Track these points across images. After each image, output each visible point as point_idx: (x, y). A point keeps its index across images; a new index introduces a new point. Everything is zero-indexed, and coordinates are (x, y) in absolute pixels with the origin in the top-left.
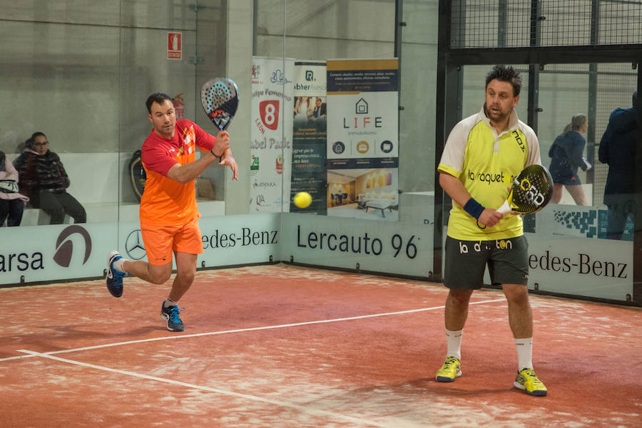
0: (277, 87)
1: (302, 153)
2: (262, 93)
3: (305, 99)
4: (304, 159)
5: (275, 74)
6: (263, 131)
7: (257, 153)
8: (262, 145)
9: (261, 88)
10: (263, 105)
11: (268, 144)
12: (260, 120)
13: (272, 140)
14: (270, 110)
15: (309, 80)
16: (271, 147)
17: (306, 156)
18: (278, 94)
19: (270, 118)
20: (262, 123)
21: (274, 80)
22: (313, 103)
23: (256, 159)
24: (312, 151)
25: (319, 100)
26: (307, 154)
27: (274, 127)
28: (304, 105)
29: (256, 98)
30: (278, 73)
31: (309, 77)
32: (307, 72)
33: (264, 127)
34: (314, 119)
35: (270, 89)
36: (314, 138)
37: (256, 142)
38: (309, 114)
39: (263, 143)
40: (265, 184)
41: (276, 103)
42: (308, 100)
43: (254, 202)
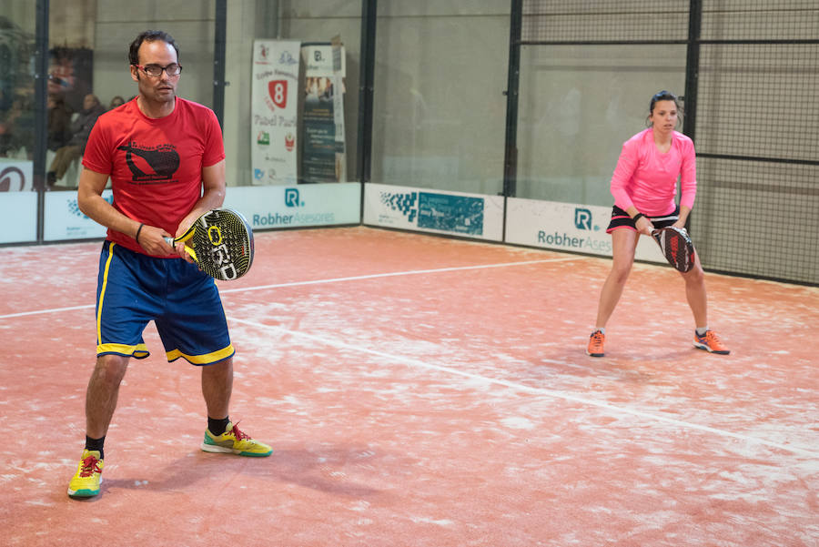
0: (285, 68)
1: (316, 134)
2: (271, 73)
3: (315, 80)
4: (320, 139)
5: (283, 56)
6: (273, 109)
7: (268, 129)
8: (272, 122)
9: (270, 68)
10: (272, 85)
11: (278, 120)
12: (270, 99)
13: (281, 118)
14: (279, 89)
15: (317, 60)
16: (280, 124)
17: (321, 137)
18: (286, 74)
19: (279, 97)
20: (272, 102)
21: (282, 61)
22: (323, 85)
23: (266, 135)
24: (326, 132)
25: (328, 80)
26: (321, 134)
27: (283, 105)
28: (315, 84)
29: (266, 78)
30: (286, 55)
31: (318, 57)
32: (316, 52)
33: (274, 106)
34: (325, 99)
35: (280, 70)
36: (327, 119)
37: (266, 118)
38: (320, 94)
39: (272, 120)
40: (276, 160)
41: (284, 83)
42: (319, 79)
43: (266, 175)
